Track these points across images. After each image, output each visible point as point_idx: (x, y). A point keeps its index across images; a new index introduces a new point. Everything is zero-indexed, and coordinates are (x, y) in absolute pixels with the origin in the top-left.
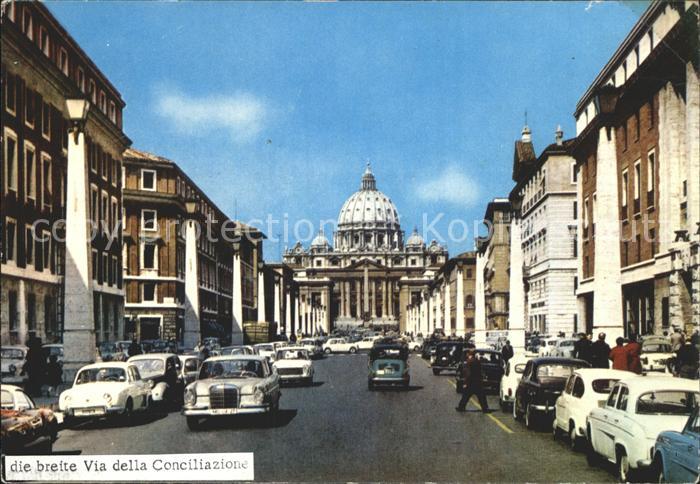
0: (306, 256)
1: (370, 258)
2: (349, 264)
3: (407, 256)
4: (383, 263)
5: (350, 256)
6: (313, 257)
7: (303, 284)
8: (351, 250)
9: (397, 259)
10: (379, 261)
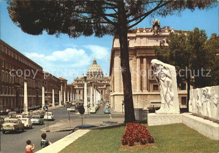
0: (80, 80)
1: (95, 81)
2: (90, 82)
3: (104, 80)
4: (98, 82)
5: (90, 80)
6: (81, 81)
7: (77, 89)
8: (91, 79)
9: (101, 81)
10: (97, 82)
